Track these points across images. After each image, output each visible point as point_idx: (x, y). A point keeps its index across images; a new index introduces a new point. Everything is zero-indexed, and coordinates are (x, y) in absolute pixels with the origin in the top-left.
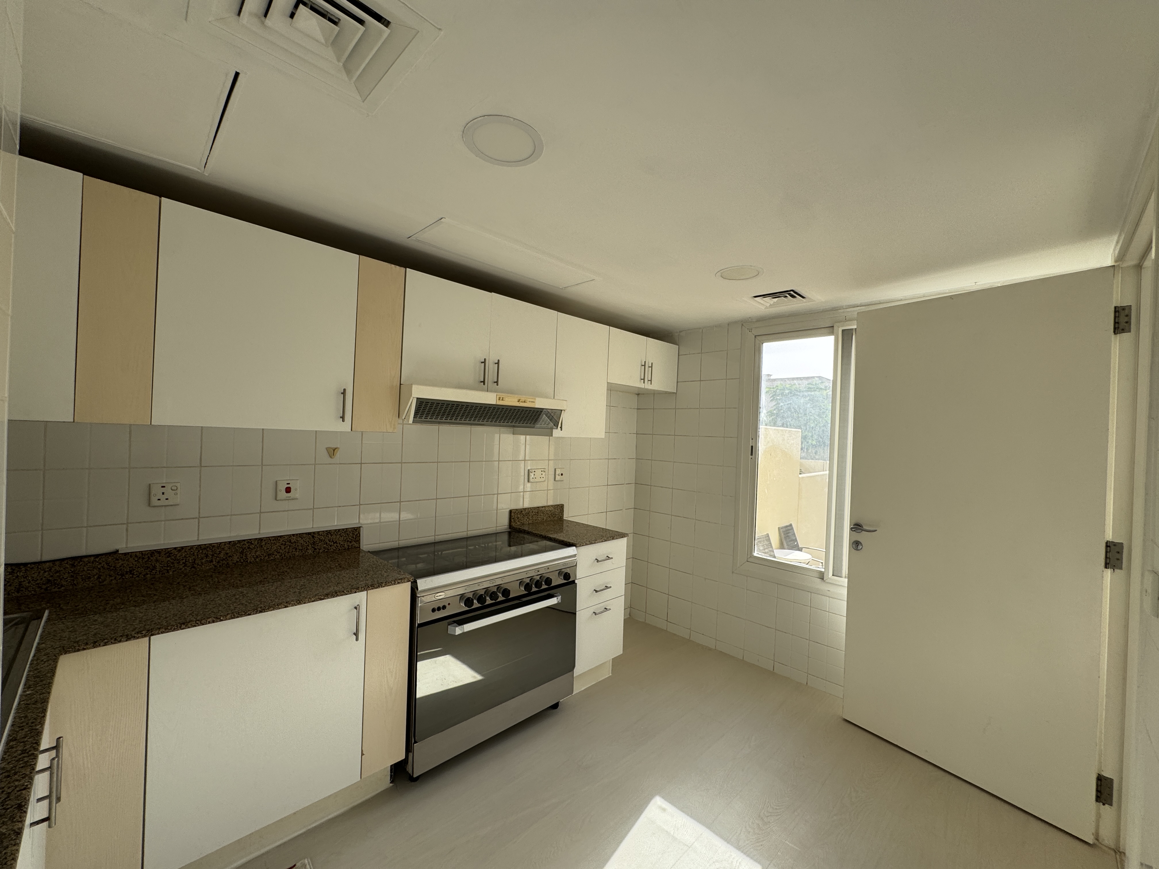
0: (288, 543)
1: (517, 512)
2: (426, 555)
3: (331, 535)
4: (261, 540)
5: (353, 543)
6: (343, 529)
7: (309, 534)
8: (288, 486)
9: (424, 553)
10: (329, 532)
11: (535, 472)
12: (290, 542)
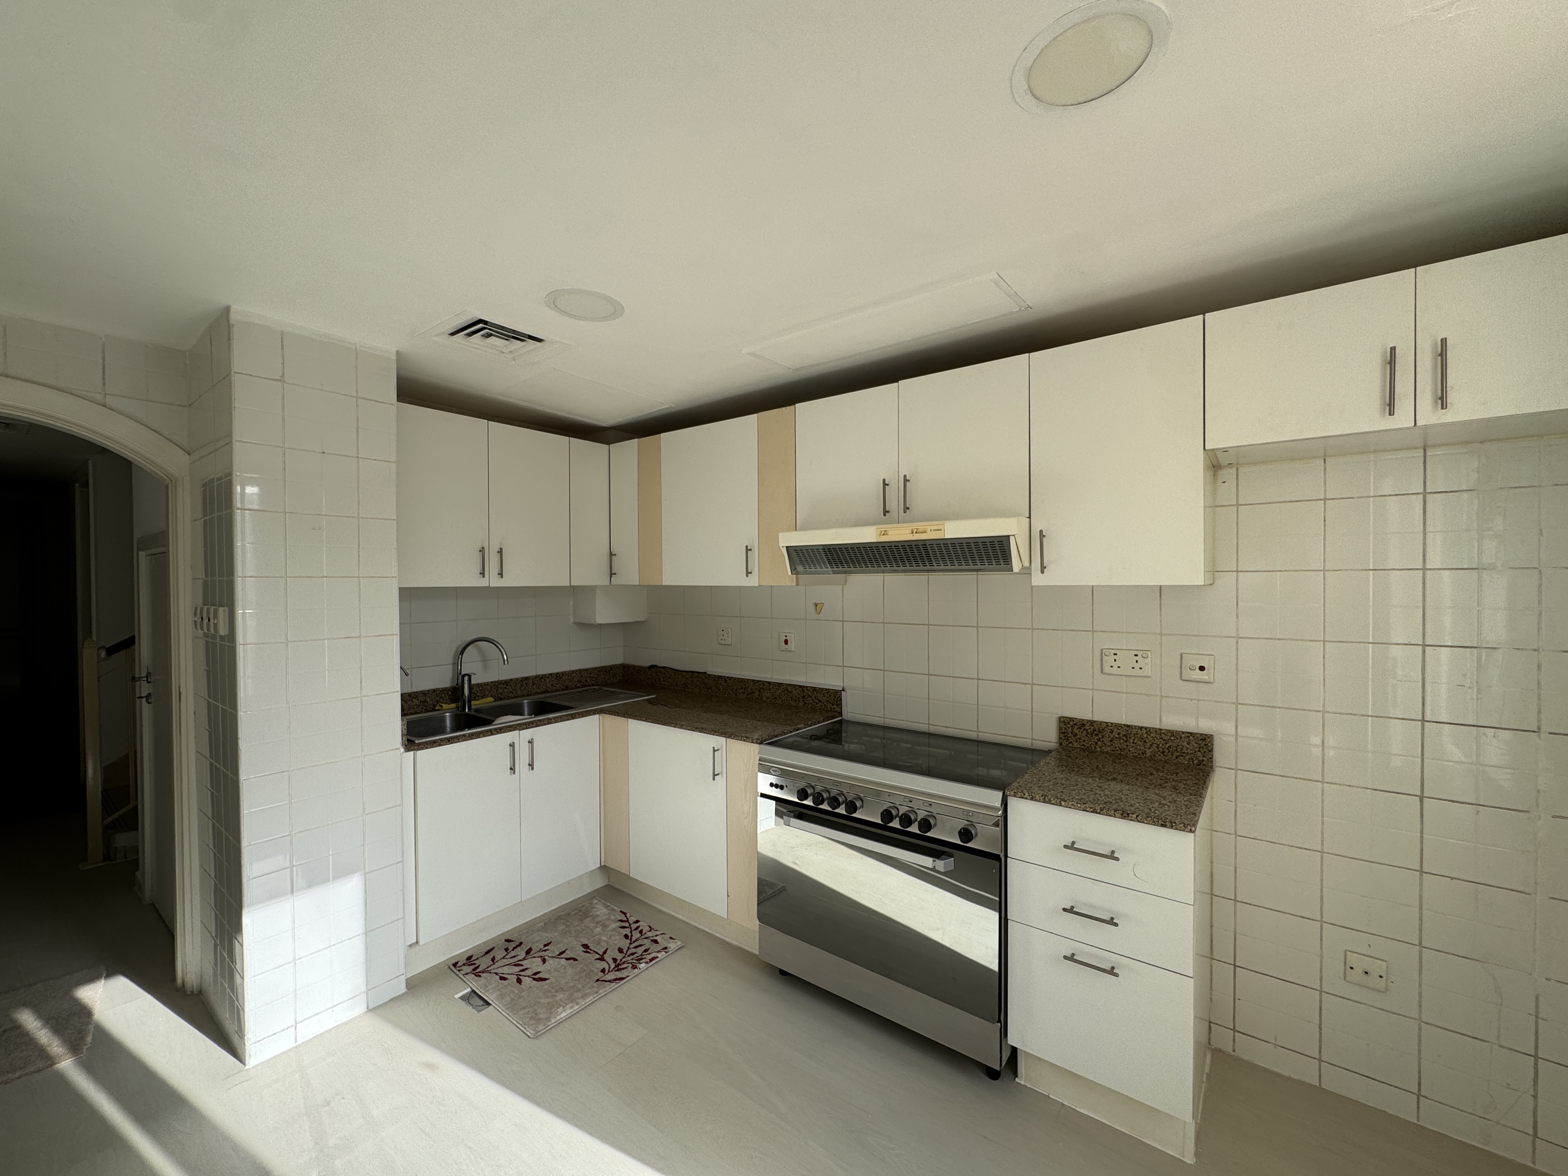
0: (786, 692)
1: (1071, 723)
2: (909, 746)
3: (817, 693)
4: (769, 683)
5: (835, 706)
6: (826, 689)
7: (800, 686)
8: (786, 638)
9: (907, 742)
10: (814, 689)
11: (1115, 654)
12: (788, 691)
